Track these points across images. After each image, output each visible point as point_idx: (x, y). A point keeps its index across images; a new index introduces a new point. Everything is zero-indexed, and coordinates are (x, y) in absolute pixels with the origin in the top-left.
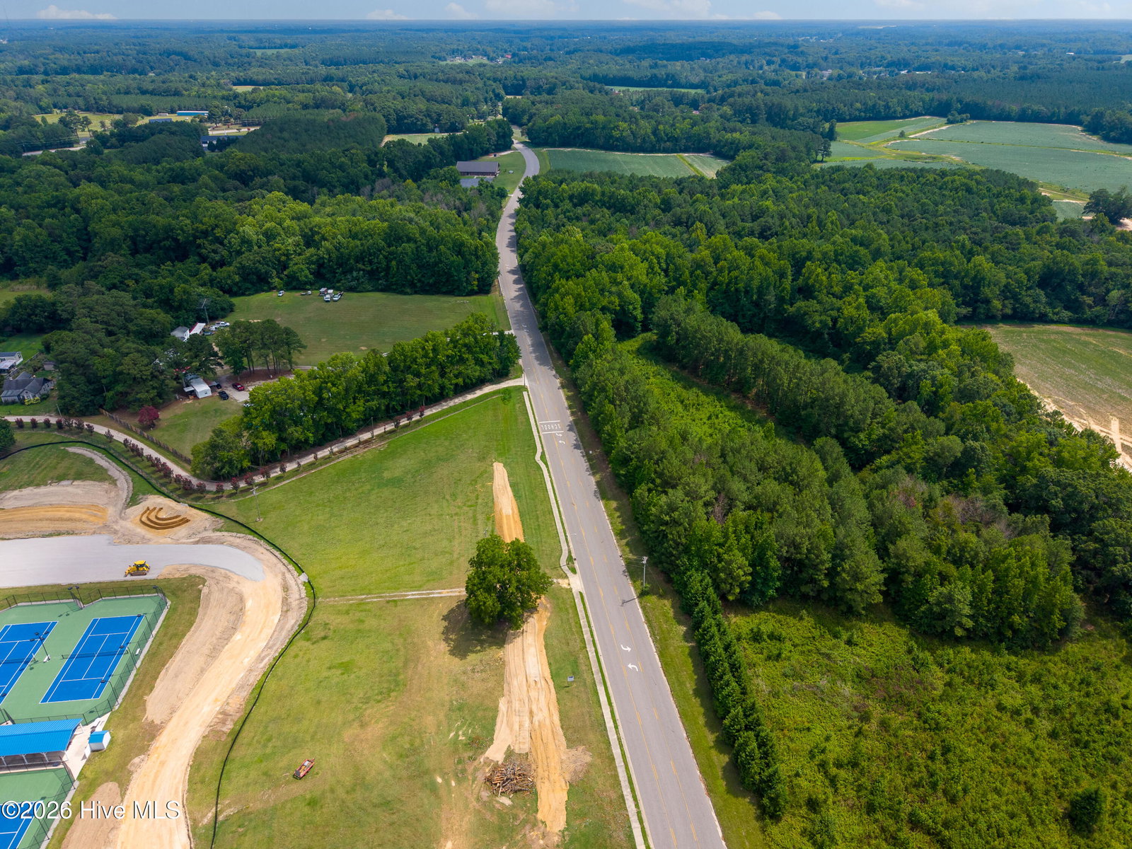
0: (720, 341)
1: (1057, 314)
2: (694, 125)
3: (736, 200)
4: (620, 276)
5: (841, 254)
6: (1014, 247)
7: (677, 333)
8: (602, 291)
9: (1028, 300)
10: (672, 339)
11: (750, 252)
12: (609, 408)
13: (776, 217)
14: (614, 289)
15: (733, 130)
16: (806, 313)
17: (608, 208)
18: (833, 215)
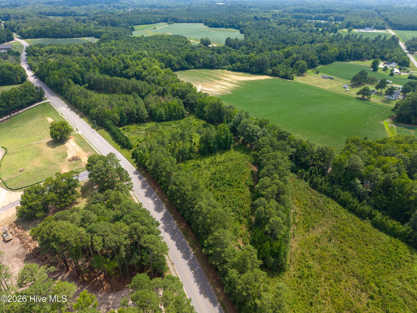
0: (105, 80)
1: (190, 67)
2: (85, 27)
3: (103, 47)
4: (71, 69)
5: (135, 57)
6: (179, 52)
7: (93, 81)
8: (67, 73)
9: (183, 64)
10: (92, 83)
11: (109, 58)
12: (77, 97)
13: (116, 51)
14: (70, 72)
15: (99, 28)
16: (128, 72)
17: (61, 54)
18: (133, 49)
